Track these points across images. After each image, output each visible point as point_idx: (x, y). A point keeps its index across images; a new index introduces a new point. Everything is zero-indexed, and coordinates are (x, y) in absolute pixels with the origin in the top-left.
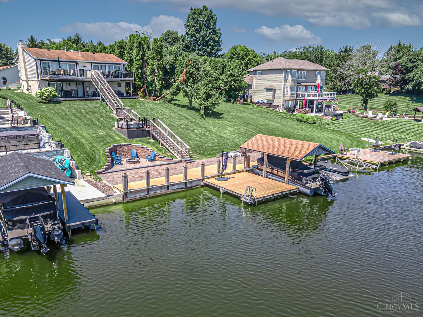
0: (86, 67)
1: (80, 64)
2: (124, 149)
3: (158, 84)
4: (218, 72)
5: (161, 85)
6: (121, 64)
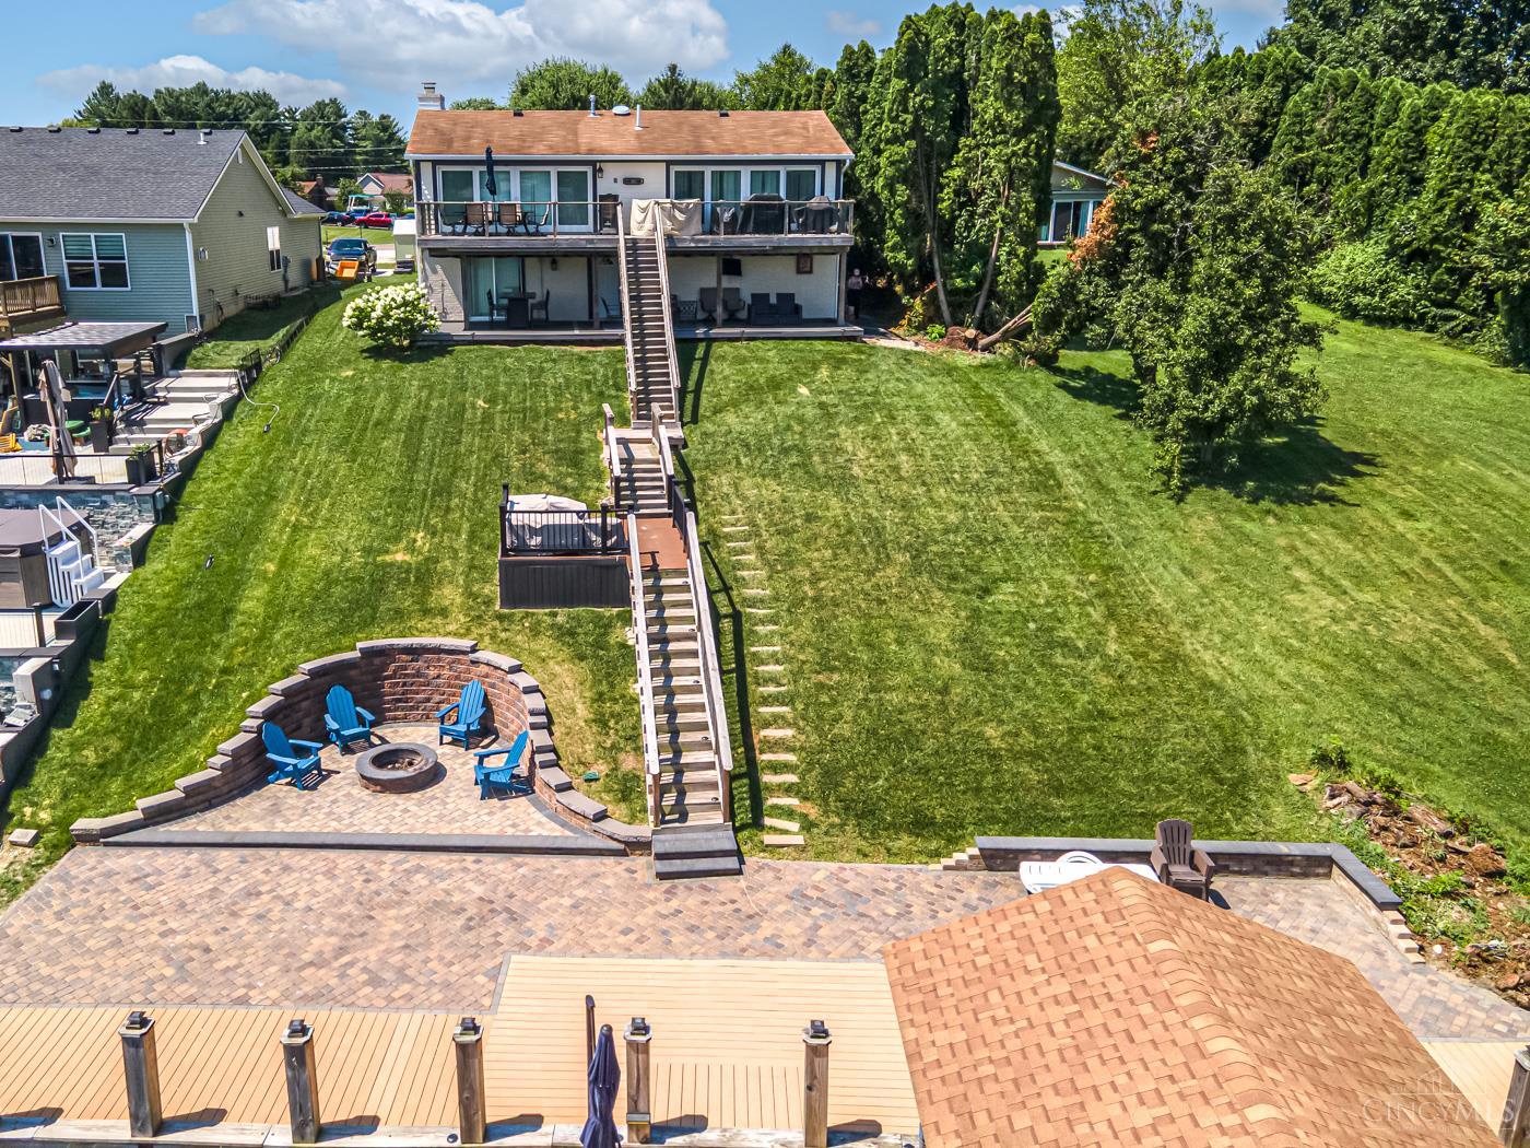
0: (639, 181)
1: (611, 172)
2: (432, 672)
3: (1008, 261)
4: (1487, 176)
5: (1020, 268)
6: (822, 163)
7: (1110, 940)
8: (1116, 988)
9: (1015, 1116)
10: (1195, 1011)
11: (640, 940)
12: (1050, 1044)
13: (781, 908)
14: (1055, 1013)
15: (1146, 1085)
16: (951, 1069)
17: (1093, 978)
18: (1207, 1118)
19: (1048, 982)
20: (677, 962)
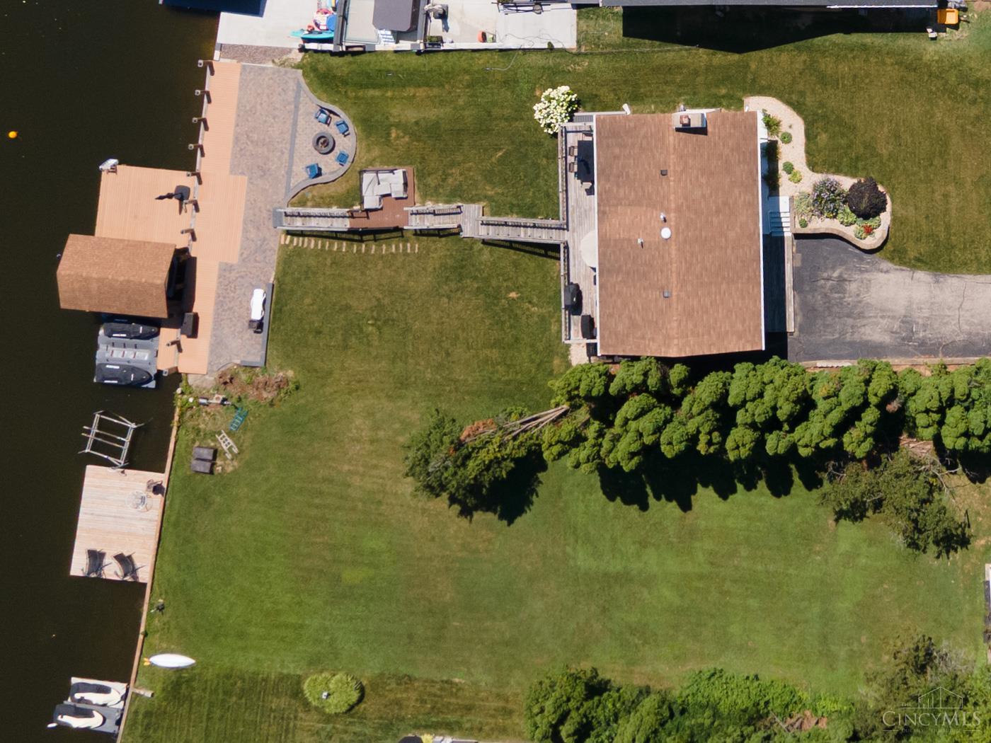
7: (150, 275)
8: (140, 271)
10: (128, 278)
11: (251, 203)
12: (137, 260)
13: (260, 235)
15: (122, 267)
16: (141, 246)
18: (113, 271)
20: (243, 210)
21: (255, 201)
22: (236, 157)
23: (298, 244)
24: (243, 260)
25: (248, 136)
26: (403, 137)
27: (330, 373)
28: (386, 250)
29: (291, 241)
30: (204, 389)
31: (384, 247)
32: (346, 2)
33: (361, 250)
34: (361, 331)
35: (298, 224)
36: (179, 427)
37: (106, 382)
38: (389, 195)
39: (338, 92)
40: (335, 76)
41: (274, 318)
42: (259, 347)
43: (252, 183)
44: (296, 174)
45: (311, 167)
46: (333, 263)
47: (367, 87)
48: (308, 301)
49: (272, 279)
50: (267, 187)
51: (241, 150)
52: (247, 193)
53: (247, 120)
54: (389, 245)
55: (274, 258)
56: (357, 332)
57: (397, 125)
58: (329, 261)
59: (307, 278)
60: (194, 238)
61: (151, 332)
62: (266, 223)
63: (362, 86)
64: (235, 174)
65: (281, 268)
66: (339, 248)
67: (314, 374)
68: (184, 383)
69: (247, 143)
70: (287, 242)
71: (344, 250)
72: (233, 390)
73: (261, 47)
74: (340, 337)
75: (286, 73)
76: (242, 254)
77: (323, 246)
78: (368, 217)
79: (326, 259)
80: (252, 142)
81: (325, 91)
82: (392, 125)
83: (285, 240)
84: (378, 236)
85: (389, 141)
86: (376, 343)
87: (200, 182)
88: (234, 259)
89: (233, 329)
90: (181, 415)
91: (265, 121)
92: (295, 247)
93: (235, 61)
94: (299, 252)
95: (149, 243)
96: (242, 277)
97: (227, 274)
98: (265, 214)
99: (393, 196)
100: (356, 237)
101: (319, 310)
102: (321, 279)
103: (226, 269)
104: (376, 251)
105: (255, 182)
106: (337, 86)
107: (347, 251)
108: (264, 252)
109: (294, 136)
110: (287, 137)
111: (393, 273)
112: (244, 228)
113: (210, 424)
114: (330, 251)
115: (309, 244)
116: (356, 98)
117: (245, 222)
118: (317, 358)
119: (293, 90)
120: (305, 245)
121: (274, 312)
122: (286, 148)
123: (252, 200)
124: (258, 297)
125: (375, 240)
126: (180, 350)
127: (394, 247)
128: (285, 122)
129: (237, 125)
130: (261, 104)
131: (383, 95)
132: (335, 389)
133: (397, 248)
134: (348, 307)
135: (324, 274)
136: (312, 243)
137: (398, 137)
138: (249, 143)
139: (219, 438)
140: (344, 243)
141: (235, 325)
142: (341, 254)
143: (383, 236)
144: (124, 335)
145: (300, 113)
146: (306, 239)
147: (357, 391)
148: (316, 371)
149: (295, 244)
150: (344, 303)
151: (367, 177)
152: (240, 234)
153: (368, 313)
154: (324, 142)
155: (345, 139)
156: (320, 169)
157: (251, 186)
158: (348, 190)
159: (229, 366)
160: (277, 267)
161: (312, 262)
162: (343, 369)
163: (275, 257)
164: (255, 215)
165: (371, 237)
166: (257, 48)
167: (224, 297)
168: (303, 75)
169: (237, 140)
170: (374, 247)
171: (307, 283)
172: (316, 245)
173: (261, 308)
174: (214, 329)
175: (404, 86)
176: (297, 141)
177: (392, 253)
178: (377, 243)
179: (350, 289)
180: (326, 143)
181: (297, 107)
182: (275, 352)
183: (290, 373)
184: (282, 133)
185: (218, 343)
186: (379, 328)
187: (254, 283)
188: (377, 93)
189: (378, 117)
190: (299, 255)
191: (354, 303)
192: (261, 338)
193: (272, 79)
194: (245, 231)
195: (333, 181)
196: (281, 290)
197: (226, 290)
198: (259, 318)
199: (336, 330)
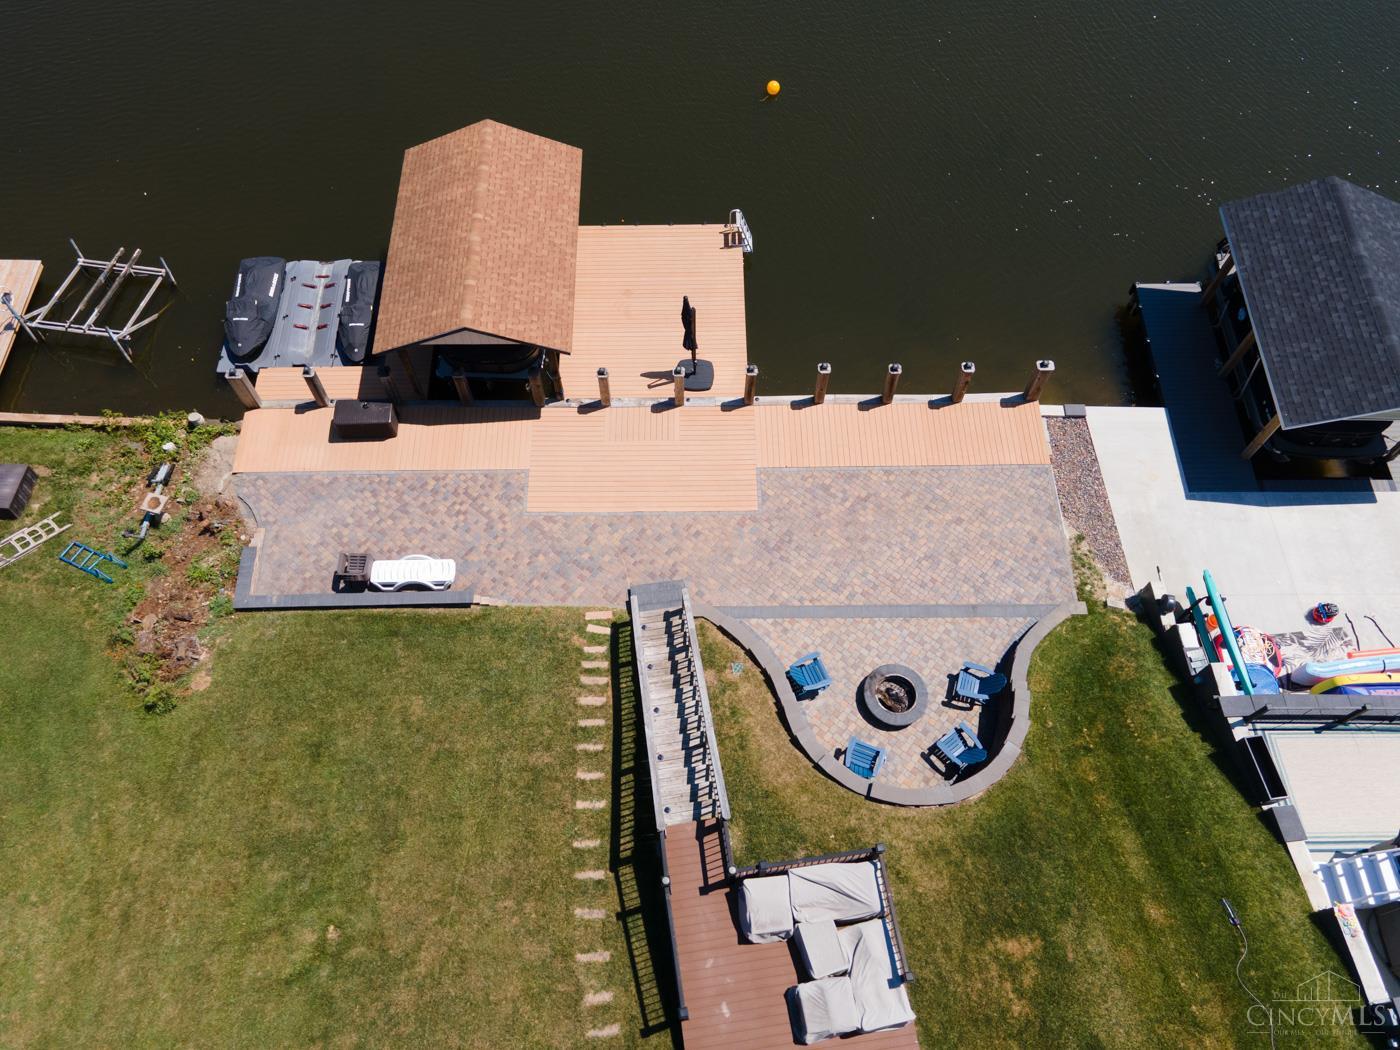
7: (486, 295)
8: (495, 276)
9: (546, 254)
10: (477, 253)
11: (689, 527)
12: (526, 271)
13: (607, 558)
14: (518, 279)
15: (504, 240)
16: (561, 282)
17: (500, 284)
18: (494, 222)
19: (516, 293)
20: (668, 510)
21: (698, 534)
22: (804, 479)
23: (590, 657)
24: (534, 525)
25: (865, 500)
26: (1020, 993)
27: (179, 806)
28: (588, 966)
29: (594, 639)
30: (196, 474)
31: (601, 956)
32: (1391, 719)
33: (583, 866)
34: (304, 903)
35: (650, 652)
36: (103, 428)
37: (240, 275)
38: (804, 973)
39: (1075, 729)
40: (1117, 709)
41: (374, 617)
42: (295, 588)
43: (741, 524)
44: (785, 631)
45: (816, 669)
46: (536, 772)
47: (1141, 824)
48: (417, 706)
49: (484, 601)
50: (736, 561)
51: (826, 488)
52: (714, 515)
53: (907, 494)
54: (609, 980)
55: (545, 598)
56: (305, 886)
57: (1052, 958)
58: (541, 758)
59: (488, 697)
60: (585, 409)
61: (351, 347)
62: (641, 567)
63: (1130, 801)
64: (760, 482)
65: (517, 620)
66: (583, 789)
67: (184, 756)
68: (216, 425)
69: (845, 500)
70: (591, 628)
71: (580, 805)
72: (181, 540)
73: (1108, 507)
74: (293, 825)
75: (1060, 573)
76: (549, 519)
77: (588, 734)
78: (705, 890)
79: (548, 748)
80: (852, 510)
81: (1058, 686)
82: (1044, 935)
83: (598, 623)
84: (637, 923)
85: (986, 934)
86: (251, 970)
87: (727, 407)
88: (536, 503)
89: (350, 520)
90: (132, 431)
91: (914, 537)
92: (579, 651)
93: (1049, 450)
94: (565, 662)
95: (572, 295)
96: (490, 527)
97: (498, 491)
98: (663, 563)
99: (805, 990)
100: (627, 844)
101: (387, 747)
102: (485, 742)
103: (511, 486)
104: (587, 924)
105: (746, 530)
106: (1091, 721)
107: (576, 815)
108: (561, 573)
109: (892, 611)
110: (886, 596)
111: (506, 1009)
112: (620, 517)
113: (94, 495)
114: (573, 759)
115: (590, 690)
116: (1085, 789)
117: (638, 517)
118: (234, 756)
119: (1019, 597)
120: (585, 680)
121: (389, 618)
122: (852, 596)
123: (699, 527)
124: (434, 571)
125: (623, 915)
126: (301, 409)
127: (606, 997)
128: (923, 585)
129: (888, 472)
130: (959, 521)
131: (1140, 887)
132: (122, 831)
133: (603, 1013)
134: (388, 839)
135: (502, 749)
136: (594, 696)
137: (1011, 969)
138: (848, 504)
139: (49, 520)
140: (602, 804)
141: (359, 524)
142: (567, 796)
143: (641, 947)
144: (347, 300)
145: (964, 622)
146: (605, 680)
147: (96, 911)
148: (194, 760)
149: (587, 649)
150: (405, 825)
151: (861, 881)
152: (606, 508)
153: (362, 922)
154: (897, 699)
155: (917, 757)
156: (813, 695)
157: (733, 522)
158: (775, 792)
159: (250, 523)
160: (518, 610)
161: (537, 706)
162: (183, 850)
163: (547, 602)
164: (659, 538)
165: (633, 899)
166: (1102, 498)
167: (435, 492)
168: (1074, 618)
169: (850, 475)
170: (598, 914)
171: (473, 698)
172: (591, 712)
173: (401, 580)
174: (350, 478)
175: (1211, 973)
176: (880, 623)
177: (580, 992)
178: (616, 927)
179: (451, 842)
180: (892, 702)
181: (972, 611)
182: (271, 632)
183: (201, 682)
184: (894, 581)
185: (312, 491)
186: (303, 974)
187: (473, 557)
188: (1137, 865)
189: (1053, 877)
190: (557, 666)
191: (401, 865)
192: (321, 591)
193: (1034, 540)
194: (614, 521)
195: (795, 741)
196: (451, 630)
197: (456, 493)
198: (375, 579)
199: (317, 808)
